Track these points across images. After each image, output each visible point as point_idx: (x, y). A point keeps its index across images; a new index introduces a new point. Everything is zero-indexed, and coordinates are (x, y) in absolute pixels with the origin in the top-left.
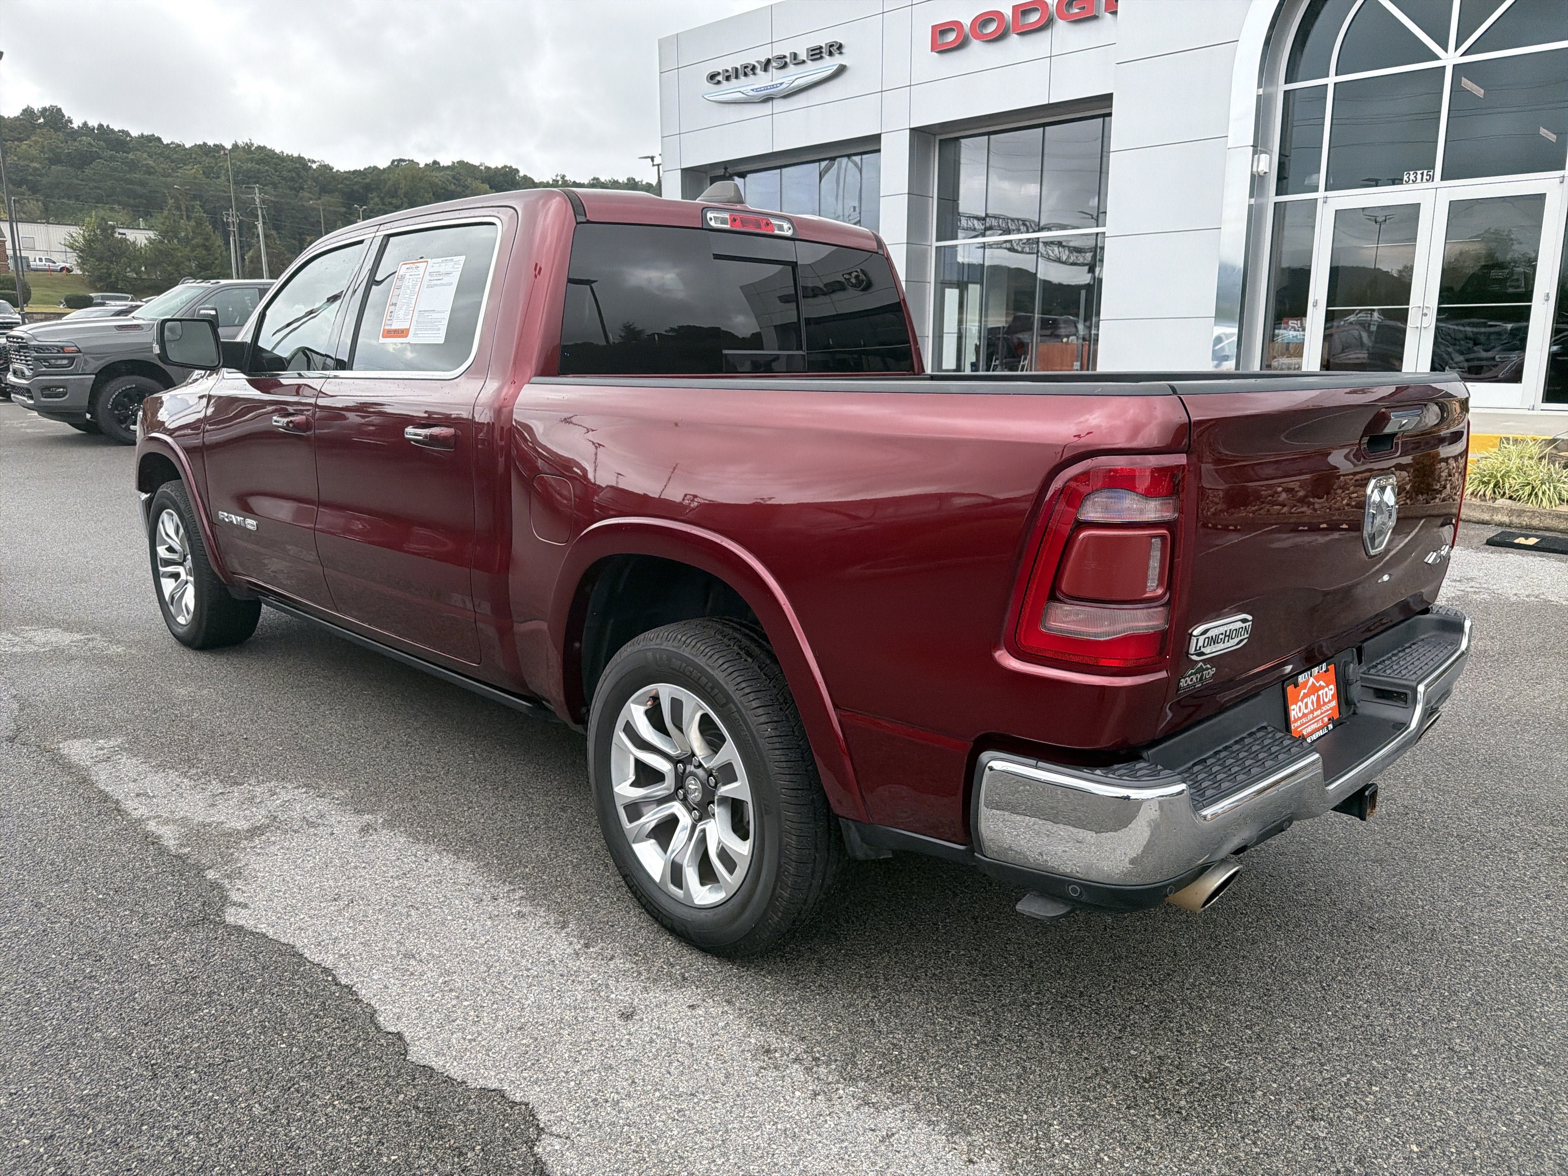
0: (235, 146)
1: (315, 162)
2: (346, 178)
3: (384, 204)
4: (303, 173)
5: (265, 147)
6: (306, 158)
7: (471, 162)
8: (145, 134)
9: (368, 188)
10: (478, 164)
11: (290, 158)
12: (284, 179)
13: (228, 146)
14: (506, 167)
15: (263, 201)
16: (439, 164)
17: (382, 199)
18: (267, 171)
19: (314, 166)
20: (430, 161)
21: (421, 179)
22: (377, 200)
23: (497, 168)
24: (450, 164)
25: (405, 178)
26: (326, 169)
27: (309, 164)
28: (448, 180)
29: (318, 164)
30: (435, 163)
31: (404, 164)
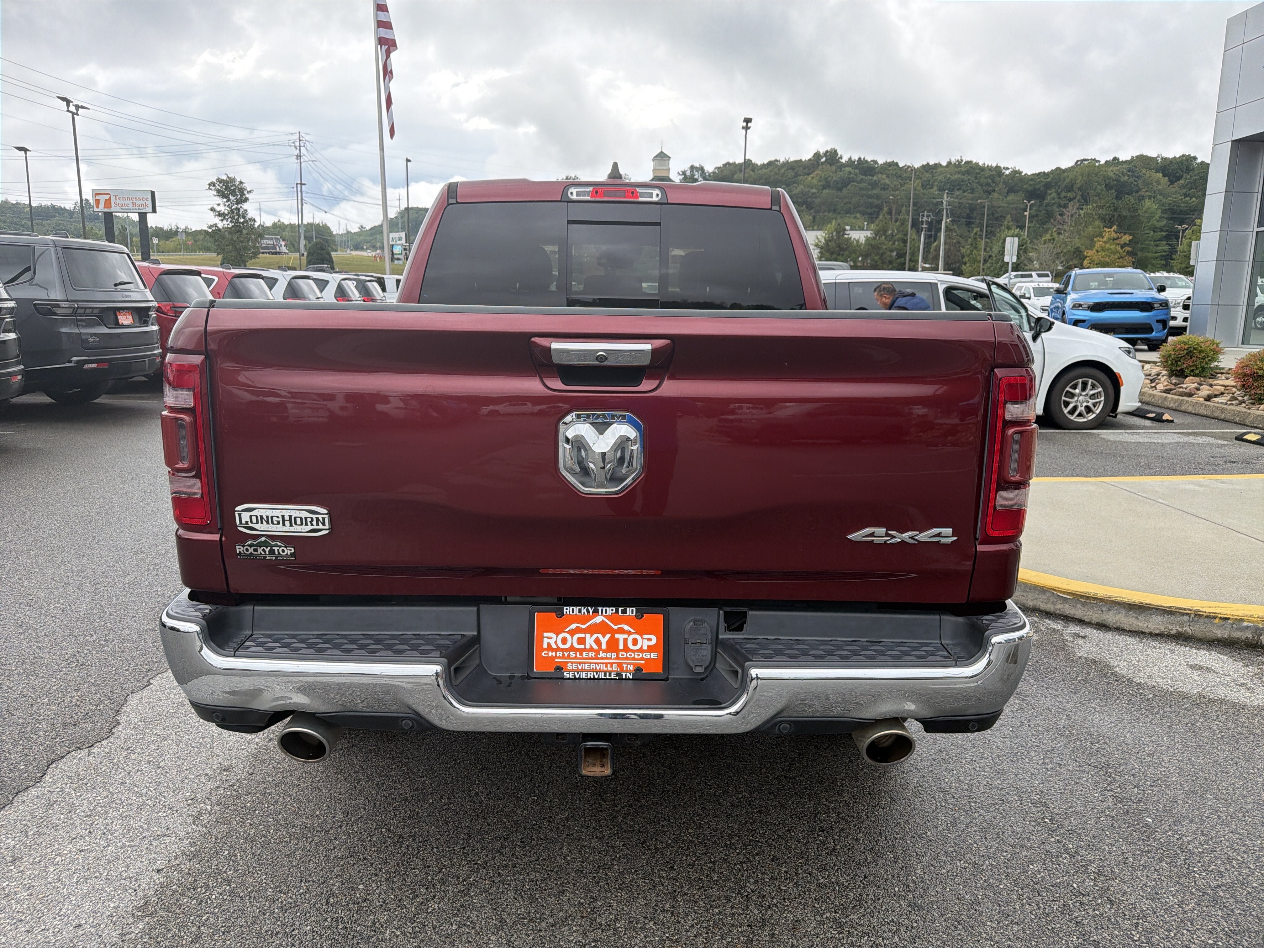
0: (949, 163)
1: (1008, 169)
2: (1032, 180)
3: (1060, 198)
4: (997, 179)
5: (971, 162)
6: (1002, 167)
7: (1149, 155)
8: (888, 161)
9: (1048, 186)
10: (1155, 156)
11: (990, 168)
12: (981, 185)
13: (944, 164)
14: (1184, 156)
15: (949, 204)
16: (1118, 159)
17: (1059, 194)
18: (969, 180)
19: (1007, 172)
20: (1110, 158)
21: (1096, 174)
22: (1054, 195)
23: (1175, 158)
24: (1129, 158)
25: (1082, 175)
26: (1016, 172)
27: (1004, 171)
28: (1122, 173)
29: (1010, 170)
30: (1115, 159)
31: (1086, 163)
